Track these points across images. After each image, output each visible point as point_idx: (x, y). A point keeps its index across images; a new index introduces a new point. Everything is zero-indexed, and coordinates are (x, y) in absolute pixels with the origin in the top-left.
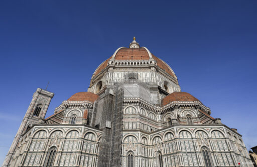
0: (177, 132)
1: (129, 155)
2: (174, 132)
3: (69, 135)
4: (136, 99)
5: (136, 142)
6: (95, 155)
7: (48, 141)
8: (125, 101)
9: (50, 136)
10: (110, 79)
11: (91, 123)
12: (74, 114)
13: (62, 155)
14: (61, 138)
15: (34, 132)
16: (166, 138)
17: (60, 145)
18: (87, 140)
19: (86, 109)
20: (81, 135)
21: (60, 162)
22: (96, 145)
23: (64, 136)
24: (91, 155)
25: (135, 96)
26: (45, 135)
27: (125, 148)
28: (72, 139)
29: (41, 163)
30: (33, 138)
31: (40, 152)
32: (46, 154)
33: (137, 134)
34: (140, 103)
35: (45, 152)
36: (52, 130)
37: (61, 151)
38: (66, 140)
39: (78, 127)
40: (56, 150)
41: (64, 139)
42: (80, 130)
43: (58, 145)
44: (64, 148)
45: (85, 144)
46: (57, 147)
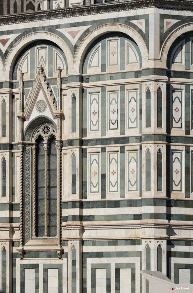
7: (12, 96)
9: (12, 75)
13: (83, 153)
14: (62, 80)
17: (67, 111)
21: (83, 185)
23: (75, 71)
28: (112, 76)
35: (11, 147)
36: (11, 46)
37: (77, 135)
38: (84, 84)
39: (129, 18)
40: (57, 135)
41: (78, 84)
42: (140, 31)
43: (58, 111)
44: (88, 125)
45: (176, 95)
46: (56, 121)
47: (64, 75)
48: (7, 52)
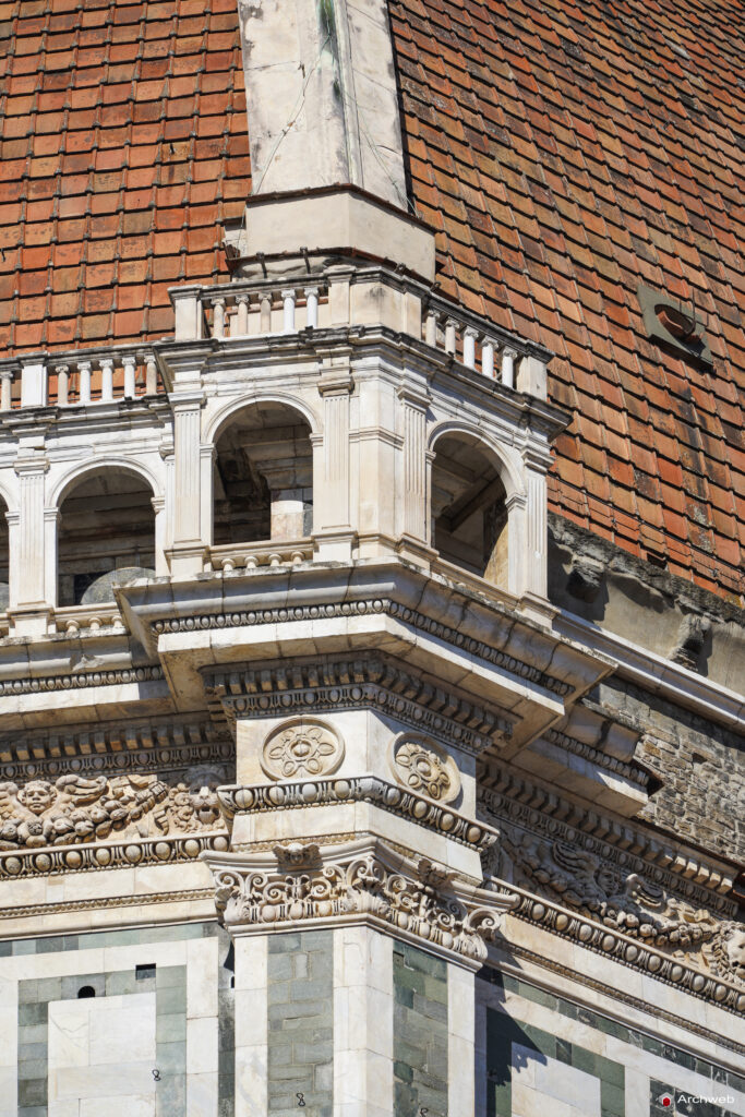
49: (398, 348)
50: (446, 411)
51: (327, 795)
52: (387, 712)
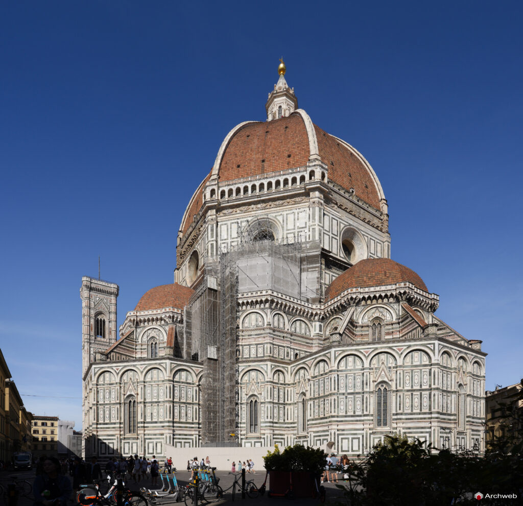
0: (335, 358)
1: (252, 401)
2: (330, 359)
3: (149, 376)
4: (264, 293)
5: (263, 380)
6: (196, 404)
7: (121, 387)
8: (240, 301)
9: (121, 380)
10: (212, 245)
11: (185, 350)
12: (153, 337)
13: (145, 406)
14: (138, 382)
15: (95, 374)
16: (317, 370)
17: (139, 393)
18: (179, 382)
19: (171, 326)
20: (167, 375)
21: (145, 416)
22: (195, 388)
23: (142, 379)
24: (190, 404)
25: (262, 286)
26: (113, 379)
27: (243, 390)
28: (155, 382)
29: (121, 419)
30: (97, 385)
31: (114, 404)
32: (122, 406)
33: (265, 367)
34: (272, 301)
35: (120, 404)
36: (120, 371)
37: (143, 400)
38: (145, 384)
39: (160, 363)
40: (136, 400)
41: (143, 384)
42: (164, 367)
43: (136, 392)
44: (146, 397)
45: (176, 388)
46: (136, 396)
47: (138, 381)
48: (118, 373)
49: (320, 166)
50: (322, 170)
51: (316, 198)
52: (319, 192)
